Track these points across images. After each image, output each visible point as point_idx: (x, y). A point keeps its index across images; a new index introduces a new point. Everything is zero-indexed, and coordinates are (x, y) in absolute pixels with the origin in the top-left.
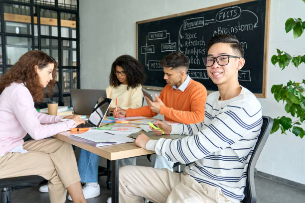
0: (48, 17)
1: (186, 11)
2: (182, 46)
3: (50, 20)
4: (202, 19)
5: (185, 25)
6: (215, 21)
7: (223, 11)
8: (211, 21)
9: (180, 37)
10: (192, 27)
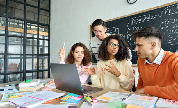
0: (32, 30)
1: (132, 13)
2: (130, 35)
3: (34, 31)
4: (148, 16)
5: (132, 21)
6: (161, 15)
7: (169, 8)
8: (157, 16)
9: (128, 30)
10: (138, 22)
